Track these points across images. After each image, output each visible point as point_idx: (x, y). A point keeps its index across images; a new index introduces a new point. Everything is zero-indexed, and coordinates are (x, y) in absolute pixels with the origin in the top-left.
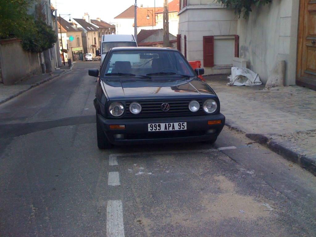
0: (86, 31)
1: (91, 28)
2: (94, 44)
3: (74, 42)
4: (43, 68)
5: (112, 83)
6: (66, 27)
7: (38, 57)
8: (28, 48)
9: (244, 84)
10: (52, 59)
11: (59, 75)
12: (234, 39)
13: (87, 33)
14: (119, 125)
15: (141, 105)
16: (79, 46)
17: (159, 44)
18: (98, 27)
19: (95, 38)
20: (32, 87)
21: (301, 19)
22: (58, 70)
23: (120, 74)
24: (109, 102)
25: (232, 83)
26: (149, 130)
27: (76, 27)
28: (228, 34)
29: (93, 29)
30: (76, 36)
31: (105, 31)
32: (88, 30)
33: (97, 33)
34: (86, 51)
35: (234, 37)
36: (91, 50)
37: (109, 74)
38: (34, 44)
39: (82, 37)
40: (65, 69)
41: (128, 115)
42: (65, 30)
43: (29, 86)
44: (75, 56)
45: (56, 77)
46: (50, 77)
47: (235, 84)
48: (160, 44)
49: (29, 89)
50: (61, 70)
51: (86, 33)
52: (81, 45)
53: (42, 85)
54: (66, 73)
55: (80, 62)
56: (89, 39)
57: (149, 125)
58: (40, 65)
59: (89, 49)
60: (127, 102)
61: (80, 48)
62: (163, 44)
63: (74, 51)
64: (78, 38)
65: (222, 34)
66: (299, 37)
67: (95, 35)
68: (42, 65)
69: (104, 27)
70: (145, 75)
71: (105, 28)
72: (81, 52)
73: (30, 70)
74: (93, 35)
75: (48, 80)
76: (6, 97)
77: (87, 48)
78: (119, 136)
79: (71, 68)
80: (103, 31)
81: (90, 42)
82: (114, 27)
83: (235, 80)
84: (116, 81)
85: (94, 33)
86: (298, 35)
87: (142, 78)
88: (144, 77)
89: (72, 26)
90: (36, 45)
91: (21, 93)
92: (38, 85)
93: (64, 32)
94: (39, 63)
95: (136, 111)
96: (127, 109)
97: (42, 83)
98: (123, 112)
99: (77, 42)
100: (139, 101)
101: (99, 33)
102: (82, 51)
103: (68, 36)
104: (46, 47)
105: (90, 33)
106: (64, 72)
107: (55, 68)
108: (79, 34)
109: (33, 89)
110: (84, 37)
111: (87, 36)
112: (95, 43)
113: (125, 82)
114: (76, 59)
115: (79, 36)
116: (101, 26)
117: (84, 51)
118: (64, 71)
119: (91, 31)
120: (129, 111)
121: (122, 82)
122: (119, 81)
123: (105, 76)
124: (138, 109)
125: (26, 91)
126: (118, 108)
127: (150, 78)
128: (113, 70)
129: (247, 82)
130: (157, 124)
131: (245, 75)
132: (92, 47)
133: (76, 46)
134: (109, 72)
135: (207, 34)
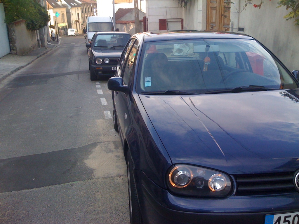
0: (70, 7)
1: (75, 4)
2: (77, 20)
3: (60, 18)
4: (39, 43)
5: (97, 51)
6: (52, 3)
7: (35, 34)
8: (31, 27)
9: (180, 54)
10: (45, 35)
11: (52, 49)
12: (180, 21)
13: (71, 9)
14: (100, 67)
15: (109, 59)
16: (64, 21)
17: (131, 23)
18: (81, 3)
19: (78, 14)
20: (38, 57)
21: (208, 12)
22: (49, 45)
23: (101, 46)
24: (96, 58)
25: (173, 53)
26: (112, 70)
27: (61, 3)
28: (176, 18)
29: (76, 5)
30: (61, 12)
31: (87, 6)
32: (72, 6)
33: (79, 8)
34: (70, 26)
35: (180, 20)
36: (75, 25)
37: (96, 46)
38: (35, 24)
39: (67, 13)
40: (55, 44)
41: (104, 64)
42: (51, 7)
43: (36, 57)
44: (61, 31)
45: (50, 50)
46: (47, 51)
47: (175, 55)
48: (133, 23)
49: (37, 59)
50: (52, 45)
51: (69, 9)
52: (66, 20)
53: (43, 56)
54: (57, 47)
55: (65, 37)
56: (73, 15)
57: (112, 68)
58: (37, 40)
59: (73, 24)
60: (104, 58)
61: (64, 23)
62: (134, 23)
63: (59, 26)
64: (63, 14)
65: (172, 18)
66: (207, 23)
67: (78, 11)
68: (38, 40)
69: (86, 2)
70: (113, 47)
71: (87, 4)
72: (66, 28)
73: (31, 45)
74: (77, 10)
75: (46, 53)
76: (26, 63)
77: (71, 24)
78: (100, 72)
79: (59, 43)
80: (85, 7)
81: (74, 18)
82: (95, 3)
83: (175, 52)
84: (99, 50)
85: (78, 9)
86: (206, 22)
87: (111, 48)
88: (112, 48)
89: (58, 3)
90: (36, 24)
91: (33, 61)
92: (41, 56)
93: (51, 9)
94: (36, 38)
95: (107, 62)
96: (103, 61)
97: (43, 55)
98: (102, 63)
99: (62, 18)
100: (108, 58)
101: (82, 8)
102: (66, 26)
103: (54, 12)
104: (42, 25)
105: (74, 9)
106: (55, 47)
107: (47, 43)
108: (64, 10)
109: (39, 59)
110: (68, 13)
111: (70, 11)
112: (79, 19)
113: (103, 50)
114: (62, 34)
115: (64, 11)
116: (84, 2)
117: (68, 26)
118: (55, 45)
119: (75, 6)
120: (104, 62)
121: (102, 50)
122: (100, 50)
123: (94, 47)
124: (108, 61)
125: (35, 60)
126: (100, 61)
127: (115, 48)
128: (97, 44)
129: (183, 53)
130: (116, 67)
131: (182, 48)
132: (76, 22)
133: (61, 22)
134: (96, 45)
135: (162, 18)
